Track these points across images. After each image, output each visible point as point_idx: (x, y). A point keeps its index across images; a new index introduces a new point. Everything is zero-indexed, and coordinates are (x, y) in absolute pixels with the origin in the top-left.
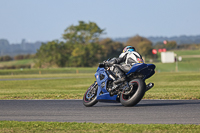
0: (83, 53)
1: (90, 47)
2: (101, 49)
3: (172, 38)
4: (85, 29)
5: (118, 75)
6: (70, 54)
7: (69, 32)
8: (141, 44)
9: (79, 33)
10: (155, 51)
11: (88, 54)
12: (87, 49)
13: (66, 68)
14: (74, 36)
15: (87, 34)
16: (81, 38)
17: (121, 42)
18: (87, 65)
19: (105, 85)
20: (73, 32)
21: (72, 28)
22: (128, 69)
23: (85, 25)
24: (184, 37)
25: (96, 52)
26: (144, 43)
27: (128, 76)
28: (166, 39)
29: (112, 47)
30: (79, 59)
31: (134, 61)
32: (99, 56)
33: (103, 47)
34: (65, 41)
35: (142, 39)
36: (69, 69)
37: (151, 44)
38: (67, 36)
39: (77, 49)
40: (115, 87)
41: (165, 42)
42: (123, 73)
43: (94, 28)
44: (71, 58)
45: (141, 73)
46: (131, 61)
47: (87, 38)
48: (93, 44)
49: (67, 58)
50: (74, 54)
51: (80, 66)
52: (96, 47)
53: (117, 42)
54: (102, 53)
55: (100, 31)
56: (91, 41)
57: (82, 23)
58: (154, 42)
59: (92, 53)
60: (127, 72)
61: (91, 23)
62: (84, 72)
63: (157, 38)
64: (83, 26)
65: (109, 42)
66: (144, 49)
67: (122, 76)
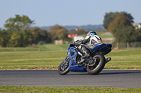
0: (19, 37)
1: (24, 33)
2: (31, 35)
3: (81, 27)
4: (20, 21)
5: (85, 52)
6: (10, 38)
7: (8, 22)
8: (60, 31)
9: (16, 24)
10: (69, 36)
11: (22, 38)
12: (21, 35)
13: (7, 48)
14: (12, 25)
15: (22, 24)
16: (17, 27)
17: (46, 29)
18: (21, 46)
19: (75, 59)
20: (12, 23)
21: (11, 20)
22: (91, 47)
23: (20, 18)
24: (90, 26)
25: (28, 37)
26: (62, 30)
27: (92, 53)
28: (77, 27)
29: (39, 33)
30: (16, 41)
31: (96, 42)
32: (30, 39)
33: (33, 33)
34: (6, 29)
35: (60, 27)
36: (9, 48)
37: (67, 31)
38: (7, 26)
39: (15, 34)
40: (82, 60)
41: (77, 30)
42: (89, 50)
43: (26, 20)
44: (10, 40)
45: (102, 50)
46: (93, 42)
47: (21, 27)
48: (25, 31)
49: (8, 41)
50: (12, 38)
51: (17, 46)
52: (28, 33)
53: (43, 29)
54: (32, 37)
55: (31, 22)
56: (24, 29)
57: (17, 16)
58: (69, 29)
59: (25, 37)
60: (91, 49)
61: (24, 16)
62: (20, 50)
63: (71, 27)
64: (18, 18)
65: (37, 29)
66: (62, 35)
67: (88, 53)
